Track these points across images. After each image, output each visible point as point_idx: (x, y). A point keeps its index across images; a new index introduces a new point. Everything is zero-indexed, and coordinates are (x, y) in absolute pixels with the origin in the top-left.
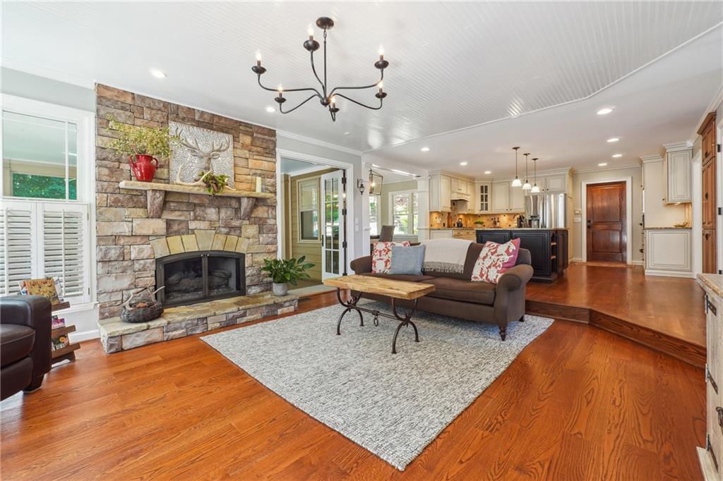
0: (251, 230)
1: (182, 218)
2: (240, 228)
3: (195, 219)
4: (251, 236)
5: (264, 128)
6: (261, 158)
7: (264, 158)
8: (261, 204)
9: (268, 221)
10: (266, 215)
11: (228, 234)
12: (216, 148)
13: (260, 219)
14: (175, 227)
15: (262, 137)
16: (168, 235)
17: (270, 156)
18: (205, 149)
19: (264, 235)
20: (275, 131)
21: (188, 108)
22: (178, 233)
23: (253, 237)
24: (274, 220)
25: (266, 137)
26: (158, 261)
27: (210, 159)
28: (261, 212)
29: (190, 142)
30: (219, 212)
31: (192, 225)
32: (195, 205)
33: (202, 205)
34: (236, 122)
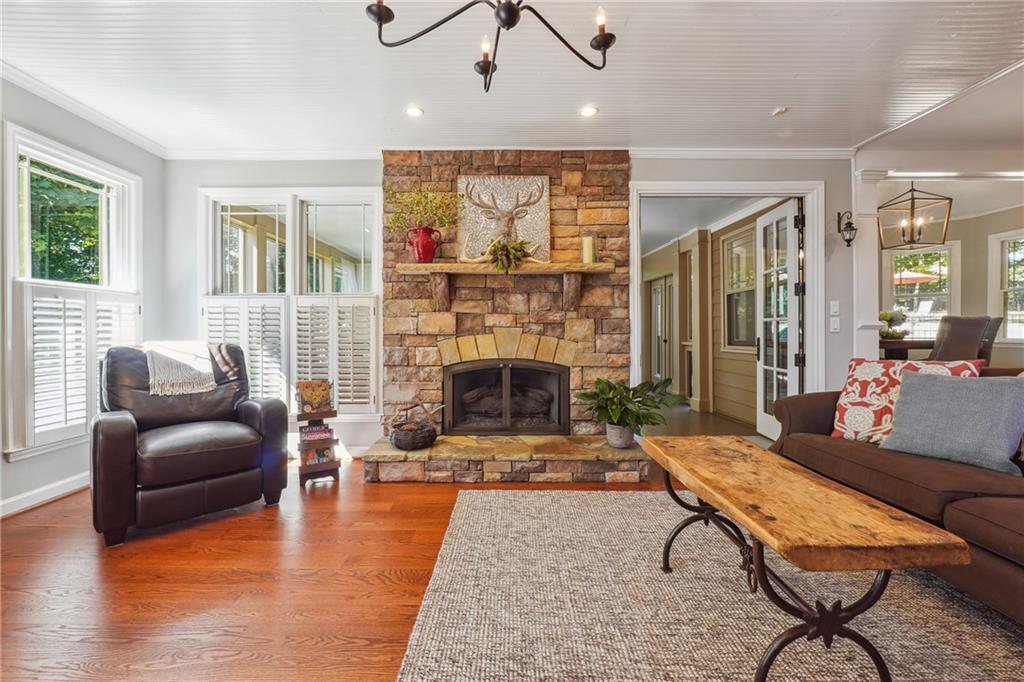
0: (580, 328)
1: (477, 311)
2: (562, 324)
3: (494, 311)
4: (580, 337)
5: (605, 152)
6: (599, 204)
7: (605, 204)
8: (599, 283)
9: (612, 312)
10: (608, 302)
11: (541, 333)
12: (522, 200)
13: (598, 309)
14: (468, 324)
15: (602, 167)
16: (459, 332)
17: (617, 197)
18: (505, 205)
19: (605, 337)
20: (627, 151)
21: (485, 151)
22: (472, 332)
23: (585, 339)
24: (626, 311)
25: (609, 167)
26: (446, 368)
27: (512, 220)
28: (598, 297)
29: (486, 199)
30: (528, 300)
31: (490, 321)
32: (493, 291)
33: (504, 291)
34: (557, 153)
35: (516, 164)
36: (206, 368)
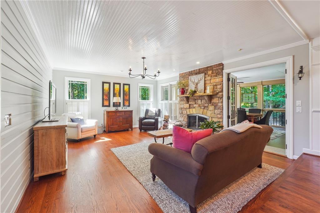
0: (211, 108)
1: (193, 104)
2: (208, 107)
3: (195, 104)
4: (211, 110)
5: (216, 65)
6: (215, 78)
7: (216, 77)
8: (215, 97)
9: (218, 104)
10: (218, 102)
11: (204, 109)
12: (199, 80)
13: (215, 103)
14: (191, 106)
15: (216, 68)
16: (190, 108)
17: (219, 75)
18: (196, 81)
19: (217, 110)
20: (222, 63)
21: (194, 70)
22: (192, 108)
23: (212, 110)
24: (222, 104)
25: (217, 68)
26: (188, 115)
27: (197, 84)
28: (215, 100)
29: (193, 81)
30: (201, 101)
31: (195, 106)
32: (195, 99)
33: (197, 99)
34: (206, 67)
35: (199, 72)
36: (154, 112)
